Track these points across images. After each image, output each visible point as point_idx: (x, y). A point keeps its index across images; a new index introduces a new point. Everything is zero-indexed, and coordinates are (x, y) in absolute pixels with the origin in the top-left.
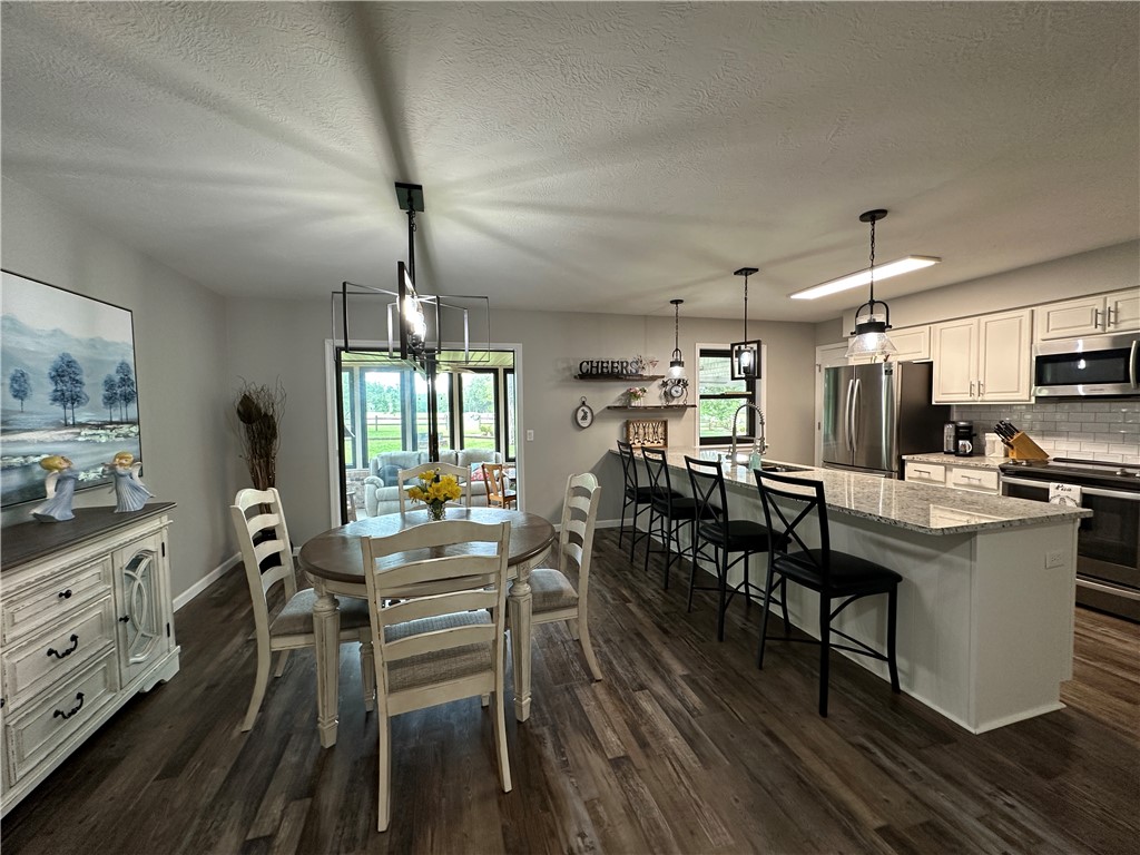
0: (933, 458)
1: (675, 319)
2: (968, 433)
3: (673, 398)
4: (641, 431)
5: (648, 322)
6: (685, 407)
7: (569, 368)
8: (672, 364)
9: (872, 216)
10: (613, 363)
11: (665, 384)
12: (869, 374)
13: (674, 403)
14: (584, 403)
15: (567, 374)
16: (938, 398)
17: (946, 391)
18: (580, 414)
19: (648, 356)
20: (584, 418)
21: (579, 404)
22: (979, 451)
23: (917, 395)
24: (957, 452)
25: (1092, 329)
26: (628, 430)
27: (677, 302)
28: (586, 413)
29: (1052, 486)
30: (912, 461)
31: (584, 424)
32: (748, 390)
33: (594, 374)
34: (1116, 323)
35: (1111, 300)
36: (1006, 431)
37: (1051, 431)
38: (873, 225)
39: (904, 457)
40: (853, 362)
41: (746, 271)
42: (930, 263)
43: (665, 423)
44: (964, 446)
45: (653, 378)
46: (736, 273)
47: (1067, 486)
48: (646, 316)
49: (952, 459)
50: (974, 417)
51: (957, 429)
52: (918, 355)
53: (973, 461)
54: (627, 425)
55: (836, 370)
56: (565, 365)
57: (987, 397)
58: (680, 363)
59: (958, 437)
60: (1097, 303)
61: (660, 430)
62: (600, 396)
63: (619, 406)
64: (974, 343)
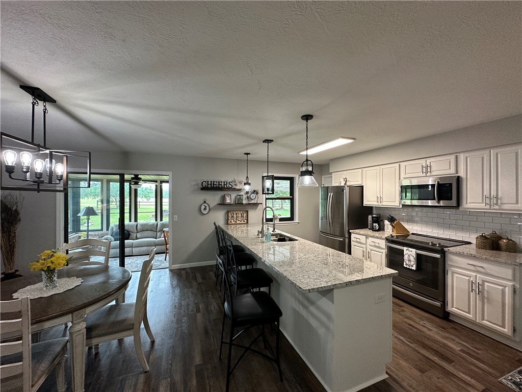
0: (362, 231)
1: (246, 162)
2: (378, 220)
3: (252, 199)
4: (235, 216)
5: (239, 162)
6: (257, 204)
7: (198, 185)
8: (245, 184)
9: (307, 117)
10: (219, 182)
11: (247, 193)
12: (339, 190)
13: (252, 202)
14: (205, 202)
15: (196, 187)
16: (366, 203)
17: (369, 200)
18: (203, 207)
19: (238, 179)
20: (205, 209)
21: (203, 202)
22: (381, 229)
23: (357, 200)
24: (373, 229)
25: (421, 174)
26: (228, 216)
27: (247, 154)
28: (206, 207)
29: (405, 248)
30: (354, 233)
31: (205, 212)
32: (290, 196)
33: (209, 187)
34: (430, 172)
35: (429, 161)
36: (392, 220)
37: (411, 220)
38: (307, 122)
39: (351, 231)
41: (268, 141)
42: (351, 141)
43: (247, 212)
44: (375, 226)
46: (263, 142)
47: (410, 249)
48: (238, 160)
49: (370, 232)
50: (382, 213)
51: (373, 217)
52: (354, 181)
53: (377, 234)
54: (228, 212)
56: (195, 183)
57: (384, 203)
58: (249, 184)
59: (374, 222)
60: (423, 162)
61: (245, 215)
62: (214, 198)
63: (223, 204)
64: (378, 177)
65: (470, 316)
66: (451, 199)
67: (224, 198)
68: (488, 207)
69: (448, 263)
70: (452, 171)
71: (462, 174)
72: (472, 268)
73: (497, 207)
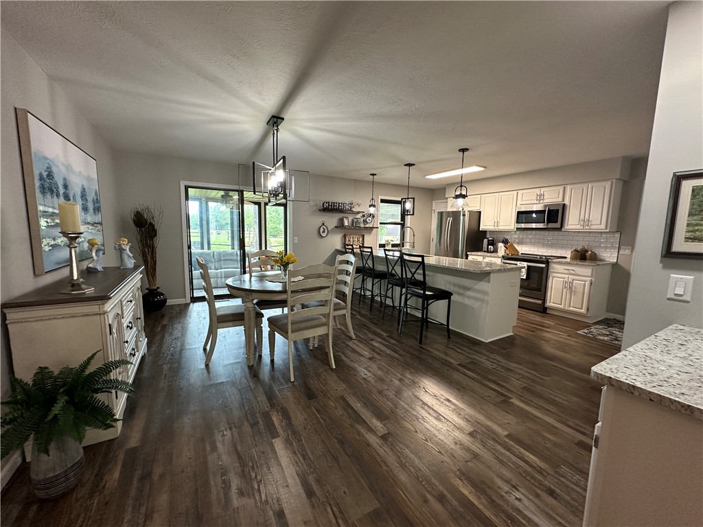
0: (479, 253)
1: (373, 183)
2: (492, 243)
3: (367, 223)
4: (352, 240)
5: (356, 183)
6: (373, 228)
7: (316, 205)
8: (370, 206)
9: (463, 150)
10: (339, 203)
11: (364, 216)
12: (455, 215)
13: (367, 226)
14: (323, 224)
15: (316, 208)
16: (482, 227)
17: (485, 224)
18: (322, 230)
19: (355, 201)
20: (324, 232)
21: (321, 225)
22: (495, 251)
23: (474, 226)
24: (488, 251)
25: (535, 202)
26: (345, 239)
27: (373, 175)
28: (324, 229)
29: (518, 263)
30: (471, 255)
31: (324, 235)
32: (401, 221)
33: (329, 209)
34: (543, 200)
35: (543, 190)
36: (505, 242)
37: (521, 243)
38: (463, 154)
39: (468, 253)
40: (449, 209)
41: (410, 165)
42: (483, 169)
43: (363, 236)
44: (490, 248)
45: (358, 213)
46: (405, 165)
47: (523, 263)
48: (355, 180)
49: (486, 254)
50: (495, 236)
51: (489, 241)
52: (476, 209)
53: (493, 255)
54: (345, 236)
55: (442, 213)
56: (314, 203)
57: (500, 228)
58: (374, 206)
59: (488, 245)
60: (538, 191)
61: (361, 239)
62: (331, 220)
63: (341, 226)
64: (497, 204)
65: (561, 306)
66: (557, 222)
67: (341, 220)
68: (582, 227)
69: (551, 270)
70: (560, 199)
71: (566, 202)
72: (567, 272)
73: (587, 227)
